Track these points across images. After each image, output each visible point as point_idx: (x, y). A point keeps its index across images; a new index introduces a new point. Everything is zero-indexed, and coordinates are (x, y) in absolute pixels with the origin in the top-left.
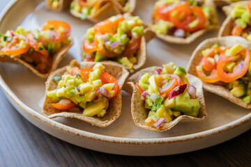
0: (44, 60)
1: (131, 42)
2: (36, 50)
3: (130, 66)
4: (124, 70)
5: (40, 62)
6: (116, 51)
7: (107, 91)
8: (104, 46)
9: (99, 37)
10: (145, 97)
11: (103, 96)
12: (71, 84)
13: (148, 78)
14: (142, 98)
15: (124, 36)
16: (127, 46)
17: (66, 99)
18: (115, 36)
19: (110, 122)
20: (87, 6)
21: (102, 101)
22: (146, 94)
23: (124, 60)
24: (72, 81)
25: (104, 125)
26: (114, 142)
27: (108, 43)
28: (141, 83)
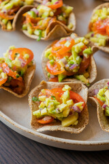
0: (20, 84)
1: (84, 61)
2: (15, 78)
3: (87, 81)
4: (83, 86)
5: (18, 86)
6: (74, 71)
7: (78, 107)
8: (64, 68)
9: (60, 62)
10: (105, 107)
11: (76, 111)
12: (52, 106)
13: (104, 92)
14: (103, 109)
15: (78, 58)
16: (81, 65)
17: (48, 116)
18: (70, 58)
19: (82, 129)
20: (38, 29)
21: (75, 115)
22: (106, 106)
23: (81, 77)
24: (52, 103)
25: (79, 132)
26: (91, 145)
27: (68, 66)
28: (99, 96)
